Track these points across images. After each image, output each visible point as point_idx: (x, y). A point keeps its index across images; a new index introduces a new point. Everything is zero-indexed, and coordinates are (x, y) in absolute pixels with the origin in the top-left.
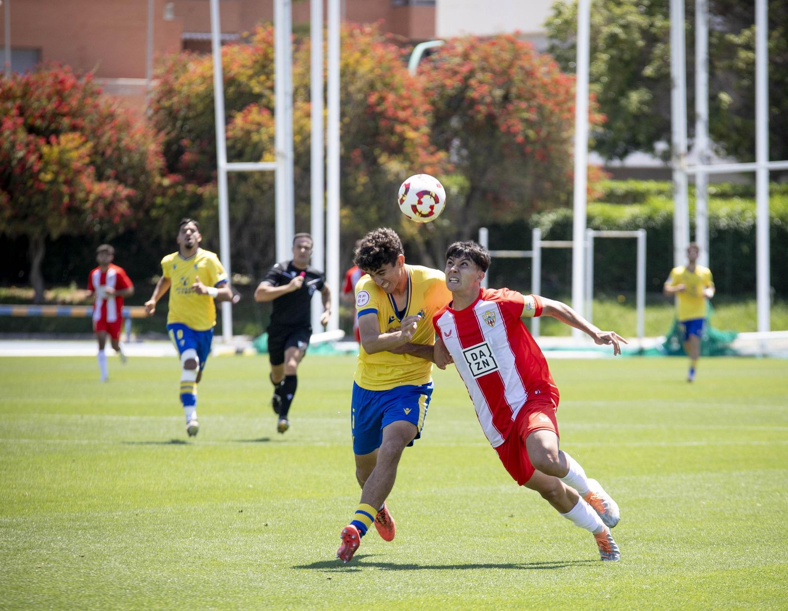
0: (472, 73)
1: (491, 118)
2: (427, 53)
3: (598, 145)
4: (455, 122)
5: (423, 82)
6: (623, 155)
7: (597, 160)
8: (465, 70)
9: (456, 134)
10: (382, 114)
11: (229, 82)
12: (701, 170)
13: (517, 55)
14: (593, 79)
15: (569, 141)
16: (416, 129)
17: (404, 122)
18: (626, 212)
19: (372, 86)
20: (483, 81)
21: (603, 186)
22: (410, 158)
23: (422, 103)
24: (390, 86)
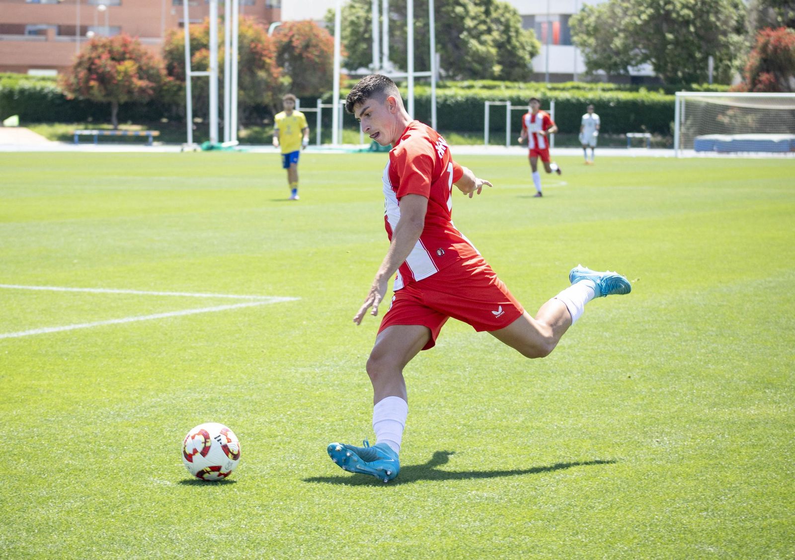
0: (293, 36)
2: (276, 28)
3: (346, 65)
4: (286, 56)
5: (273, 39)
6: (356, 69)
7: (345, 71)
8: (290, 34)
9: (287, 60)
10: (256, 53)
11: (192, 39)
13: (311, 29)
14: (343, 38)
15: (331, 64)
16: (270, 58)
17: (266, 56)
19: (252, 41)
20: (297, 40)
21: (347, 82)
22: (268, 71)
23: (273, 48)
24: (259, 41)
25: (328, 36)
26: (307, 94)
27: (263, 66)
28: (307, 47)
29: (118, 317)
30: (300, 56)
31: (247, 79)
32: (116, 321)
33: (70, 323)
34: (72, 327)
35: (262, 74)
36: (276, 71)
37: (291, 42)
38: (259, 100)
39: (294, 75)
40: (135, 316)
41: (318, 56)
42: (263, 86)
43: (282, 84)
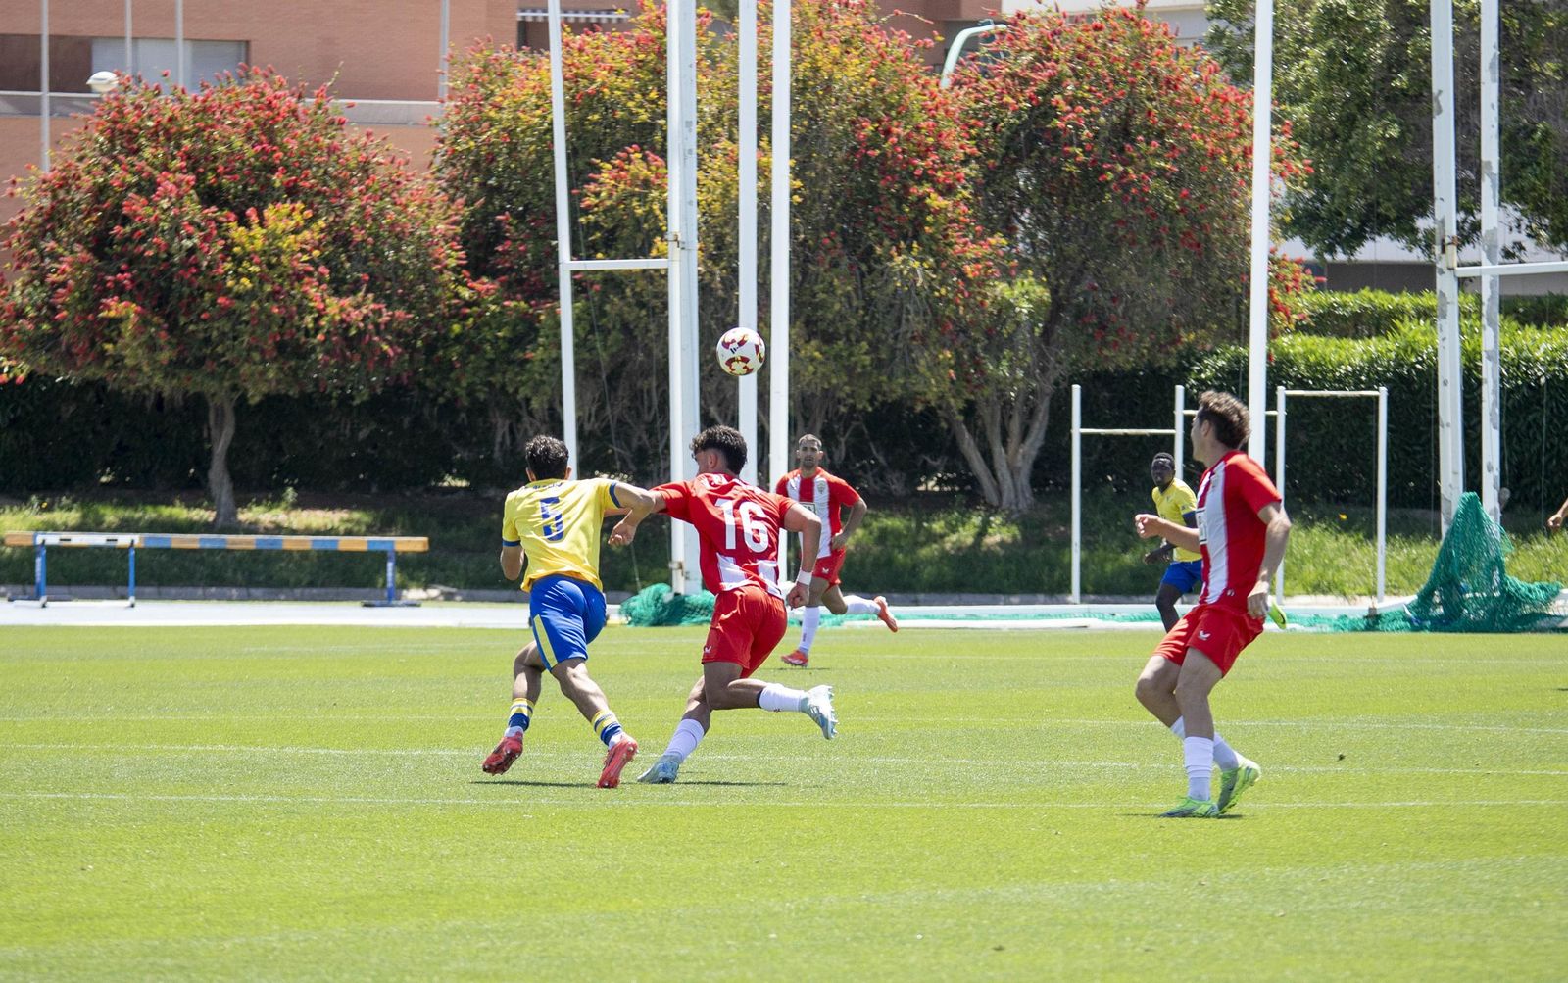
0: (1056, 82)
4: (1023, 178)
5: (964, 98)
7: (1297, 249)
8: (1042, 77)
9: (1025, 200)
10: (884, 165)
11: (581, 103)
12: (1490, 271)
13: (1141, 52)
14: (1284, 94)
15: (1243, 214)
16: (948, 191)
17: (926, 178)
18: (1355, 352)
19: (864, 110)
20: (1072, 102)
21: (1306, 302)
22: (936, 250)
23: (958, 144)
24: (902, 111)
25: (1220, 83)
26: (1122, 358)
27: (913, 230)
28: (1123, 132)
30: (1091, 179)
31: (839, 289)
35: (908, 265)
36: (973, 251)
37: (1043, 110)
38: (895, 389)
39: (1060, 272)
41: (1177, 181)
42: (916, 323)
43: (1006, 307)
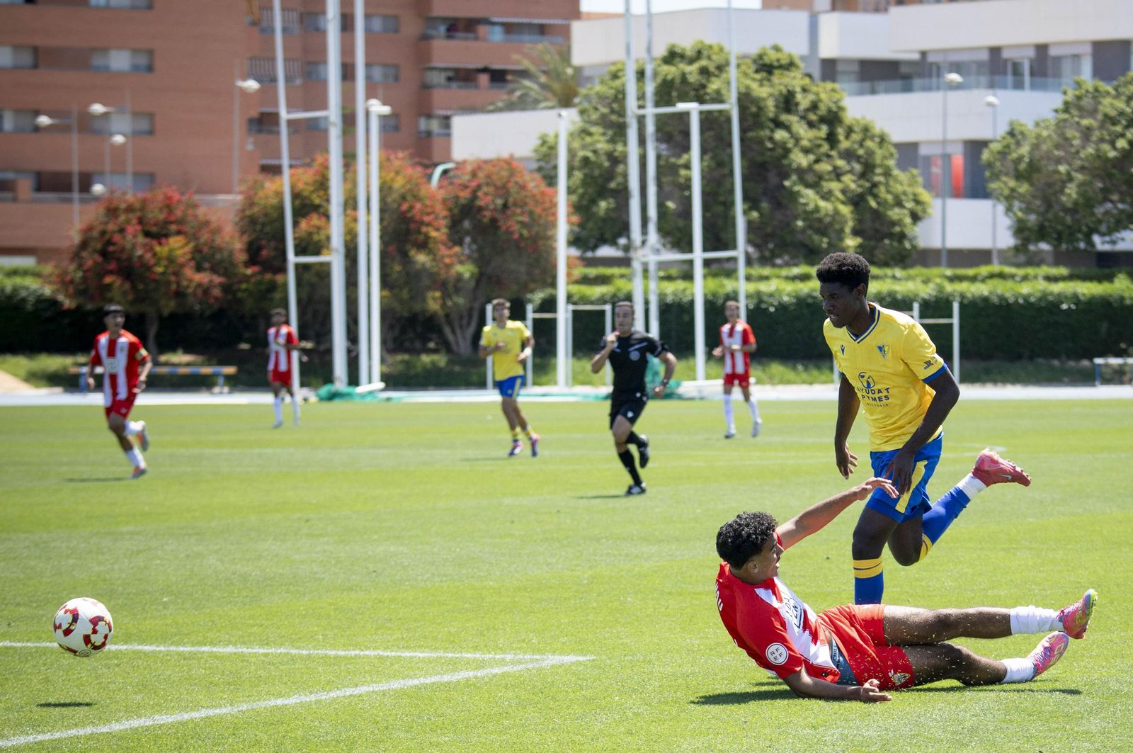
0: (479, 187)
1: (494, 221)
2: (445, 172)
3: (575, 241)
4: (467, 224)
5: (441, 194)
6: (594, 248)
7: (575, 252)
8: (474, 184)
9: (467, 233)
10: (412, 220)
11: (295, 196)
12: (652, 259)
13: (512, 173)
14: (570, 191)
15: (552, 238)
16: (437, 230)
17: (428, 224)
18: (597, 291)
19: (403, 198)
20: (487, 194)
21: (580, 271)
22: (432, 252)
23: (441, 210)
24: (417, 198)
27: (424, 244)
28: (505, 207)
29: (280, 695)
30: (493, 225)
31: (397, 269)
32: (279, 702)
33: (197, 706)
34: (204, 713)
35: (421, 258)
36: (448, 253)
37: (474, 197)
38: (417, 307)
39: (481, 261)
40: (311, 693)
41: (526, 225)
42: (426, 281)
43: (459, 278)
